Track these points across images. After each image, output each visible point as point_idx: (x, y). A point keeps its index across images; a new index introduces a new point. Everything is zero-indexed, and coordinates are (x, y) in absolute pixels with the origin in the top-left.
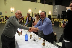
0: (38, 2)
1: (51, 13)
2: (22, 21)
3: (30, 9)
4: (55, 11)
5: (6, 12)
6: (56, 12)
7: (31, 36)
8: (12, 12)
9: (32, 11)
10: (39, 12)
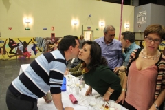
1: (129, 26)
3: (75, 17)
4: (139, 22)
5: (10, 28)
6: (145, 22)
8: (28, 29)
9: (80, 22)
10: (98, 25)
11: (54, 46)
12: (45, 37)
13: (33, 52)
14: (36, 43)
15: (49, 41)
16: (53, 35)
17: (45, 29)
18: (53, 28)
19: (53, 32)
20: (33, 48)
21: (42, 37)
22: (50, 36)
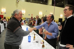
0: (49, 4)
1: (62, 16)
2: (33, 23)
3: (41, 11)
7: (34, 38)
9: (43, 13)
11: (32, 21)
12: (29, 18)
13: (24, 23)
14: (25, 20)
15: (30, 19)
16: (32, 17)
17: (29, 15)
18: (32, 15)
19: (32, 16)
20: (24, 22)
21: (28, 18)
22: (31, 18)
